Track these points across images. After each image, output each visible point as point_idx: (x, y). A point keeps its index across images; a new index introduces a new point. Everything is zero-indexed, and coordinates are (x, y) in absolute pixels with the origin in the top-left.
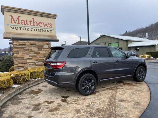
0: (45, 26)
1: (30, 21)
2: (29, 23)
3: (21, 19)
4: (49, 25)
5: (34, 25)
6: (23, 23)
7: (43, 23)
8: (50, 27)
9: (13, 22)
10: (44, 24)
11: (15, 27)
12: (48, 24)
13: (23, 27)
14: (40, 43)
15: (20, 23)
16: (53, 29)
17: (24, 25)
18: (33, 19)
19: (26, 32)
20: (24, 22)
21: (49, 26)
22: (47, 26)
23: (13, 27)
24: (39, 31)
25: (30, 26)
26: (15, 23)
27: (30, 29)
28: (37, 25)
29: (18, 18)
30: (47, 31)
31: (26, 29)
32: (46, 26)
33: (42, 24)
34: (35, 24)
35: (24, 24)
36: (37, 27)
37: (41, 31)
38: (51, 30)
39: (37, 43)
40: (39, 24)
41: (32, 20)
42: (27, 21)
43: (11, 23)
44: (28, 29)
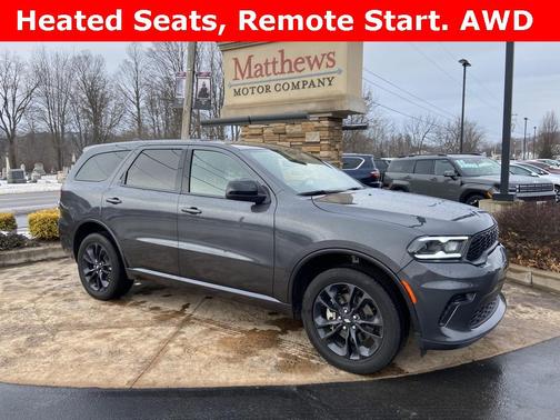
0: (312, 67)
1: (274, 63)
3: (254, 62)
4: (326, 60)
5: (283, 72)
6: (258, 73)
7: (308, 58)
8: (328, 67)
9: (239, 75)
10: (309, 61)
11: (242, 87)
12: (323, 55)
13: (257, 86)
14: (297, 128)
15: (253, 74)
16: (338, 72)
17: (260, 79)
18: (282, 52)
19: (265, 97)
20: (261, 69)
21: (324, 65)
22: (319, 66)
23: (239, 90)
24: (296, 87)
26: (243, 75)
28: (291, 71)
29: (250, 60)
30: (316, 83)
31: (265, 88)
32: (315, 65)
33: (303, 62)
35: (261, 75)
36: (291, 75)
37: (301, 86)
38: (330, 76)
39: (289, 129)
40: (296, 63)
42: (267, 64)
43: (236, 79)
44: (268, 90)
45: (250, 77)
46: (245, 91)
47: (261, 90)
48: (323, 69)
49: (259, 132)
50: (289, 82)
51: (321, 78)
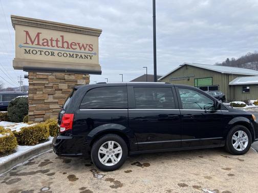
0: (81, 49)
1: (57, 41)
2: (54, 43)
4: (88, 47)
6: (45, 44)
8: (89, 50)
9: (29, 41)
10: (79, 46)
11: (32, 49)
12: (87, 45)
13: (44, 51)
14: (72, 77)
15: (41, 43)
16: (95, 54)
17: (46, 47)
18: (62, 37)
19: (50, 58)
20: (47, 42)
21: (87, 49)
22: (85, 49)
23: (29, 50)
24: (72, 56)
25: (56, 48)
27: (56, 53)
29: (38, 35)
30: (83, 57)
31: (50, 53)
32: (83, 48)
33: (76, 45)
34: (65, 45)
35: (48, 45)
36: (68, 49)
37: (75, 56)
38: (91, 55)
39: (66, 77)
40: (71, 44)
41: (60, 39)
42: (52, 40)
43: (26, 43)
44: (53, 54)
45: (38, 44)
46: (34, 52)
47: (47, 53)
48: (87, 51)
49: (45, 77)
50: (68, 53)
51: (86, 55)
